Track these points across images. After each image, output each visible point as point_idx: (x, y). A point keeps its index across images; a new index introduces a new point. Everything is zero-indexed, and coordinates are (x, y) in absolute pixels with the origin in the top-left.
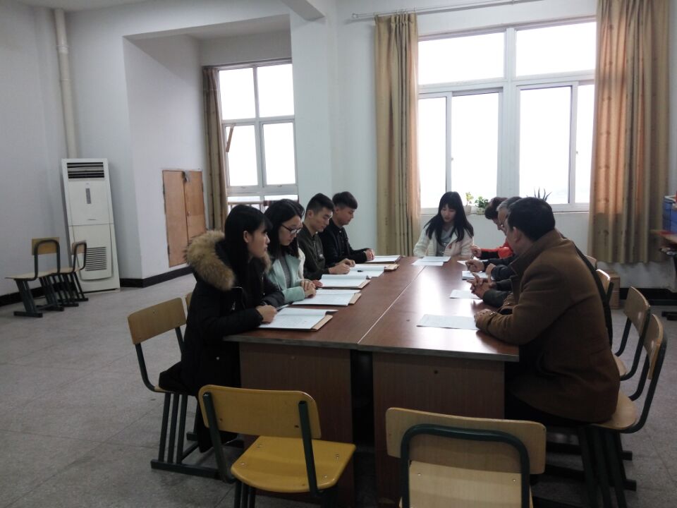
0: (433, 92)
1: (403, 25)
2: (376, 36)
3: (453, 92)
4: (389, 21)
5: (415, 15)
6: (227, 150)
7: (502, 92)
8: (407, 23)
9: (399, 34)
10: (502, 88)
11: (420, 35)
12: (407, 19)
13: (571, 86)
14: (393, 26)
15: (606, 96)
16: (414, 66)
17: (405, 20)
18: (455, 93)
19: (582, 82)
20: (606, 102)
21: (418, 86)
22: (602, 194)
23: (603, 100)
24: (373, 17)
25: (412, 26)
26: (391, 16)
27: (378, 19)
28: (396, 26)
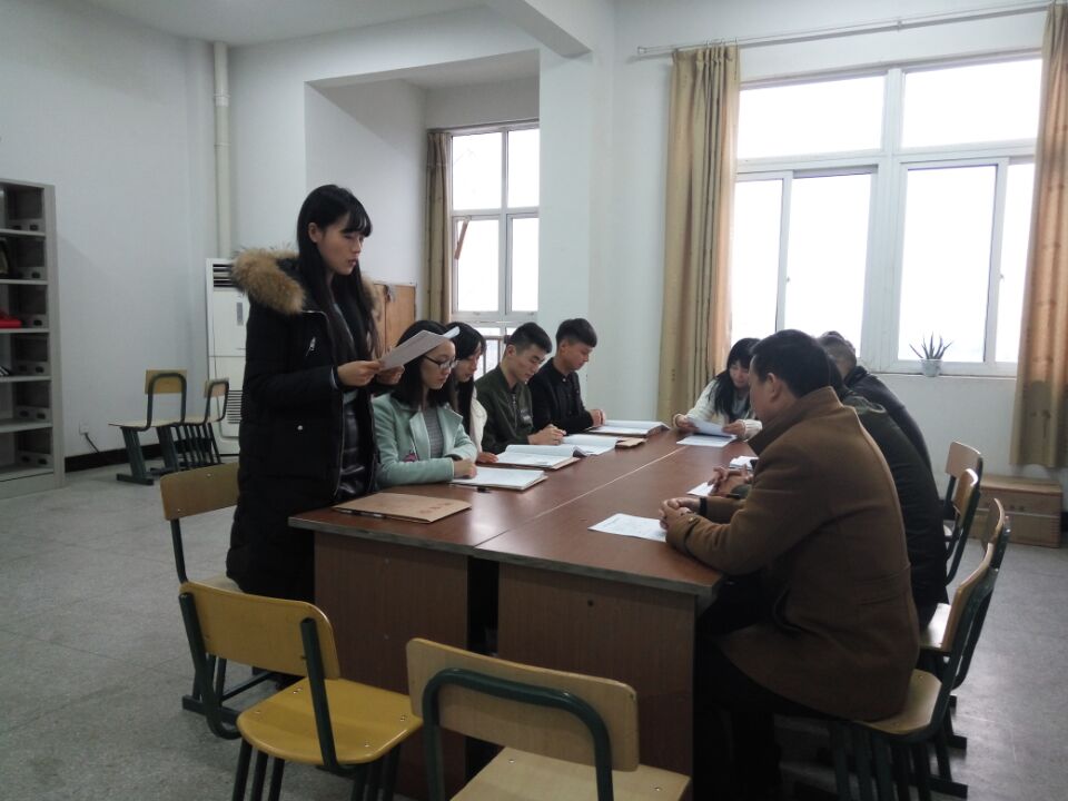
0: (761, 171)
1: (715, 63)
2: (673, 82)
3: (795, 171)
4: (694, 57)
5: (737, 48)
6: (457, 256)
7: (876, 172)
8: (722, 60)
9: (709, 77)
10: (876, 166)
11: (742, 80)
12: (722, 55)
13: (997, 165)
14: (700, 65)
15: (1055, 183)
16: (730, 130)
17: (719, 56)
18: (798, 174)
19: (1014, 159)
20: (1055, 194)
21: (736, 161)
22: (1041, 349)
23: (1050, 189)
24: (670, 51)
25: (731, 65)
26: (697, 50)
27: (677, 55)
28: (705, 65)
